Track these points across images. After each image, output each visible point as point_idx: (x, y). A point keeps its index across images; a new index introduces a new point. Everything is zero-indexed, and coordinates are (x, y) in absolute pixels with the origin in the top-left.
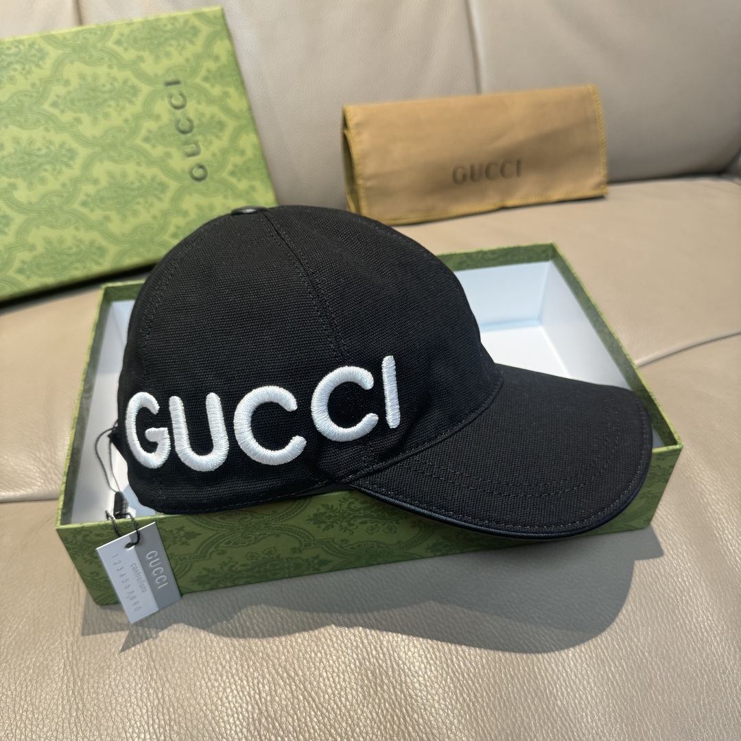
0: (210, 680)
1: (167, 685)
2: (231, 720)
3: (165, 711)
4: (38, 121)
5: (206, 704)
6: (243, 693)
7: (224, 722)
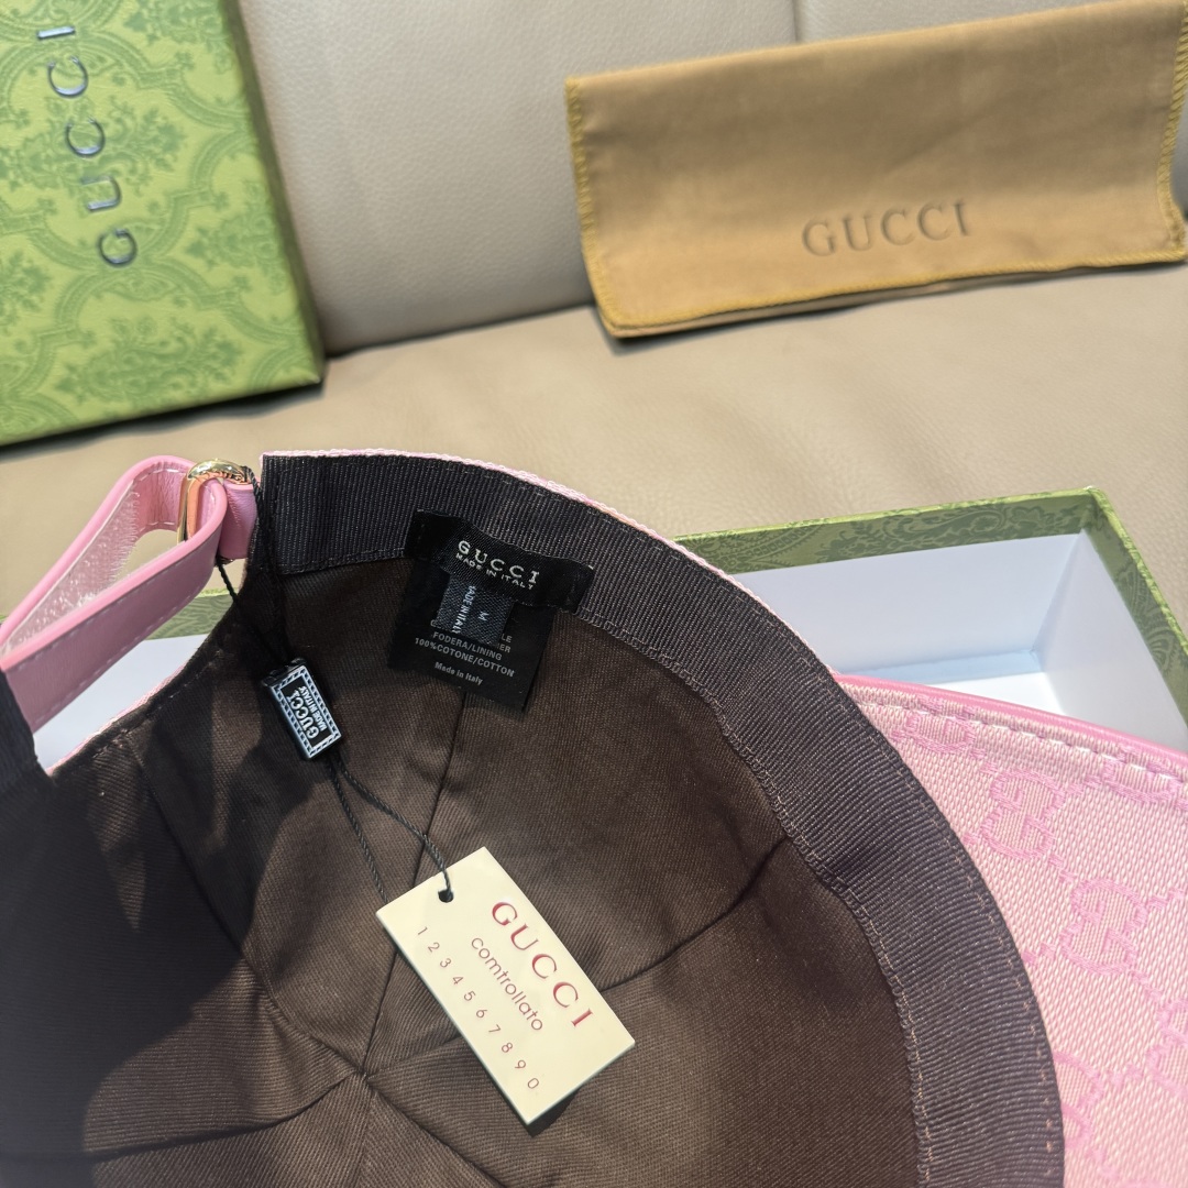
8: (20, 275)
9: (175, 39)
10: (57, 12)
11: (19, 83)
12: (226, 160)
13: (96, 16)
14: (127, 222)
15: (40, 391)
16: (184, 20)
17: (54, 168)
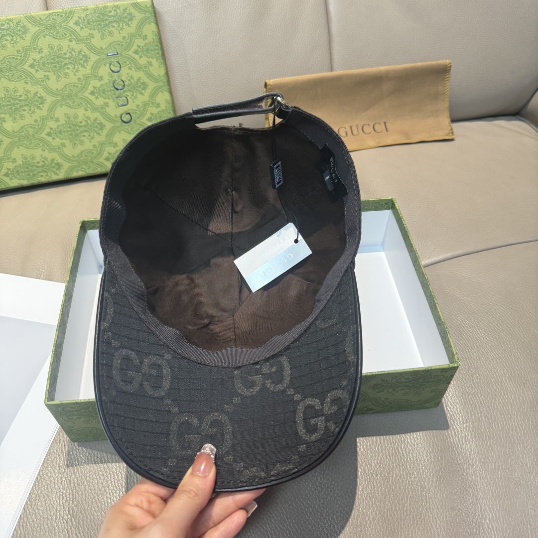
0: (98, 474)
1: (73, 476)
2: (109, 501)
3: (70, 492)
4: (21, 76)
5: (95, 490)
6: (118, 484)
7: (104, 501)
8: (97, 125)
9: (147, 57)
10: (114, 48)
11: (101, 68)
12: (160, 93)
13: (125, 50)
14: (129, 110)
15: (99, 160)
16: (150, 52)
17: (109, 93)
